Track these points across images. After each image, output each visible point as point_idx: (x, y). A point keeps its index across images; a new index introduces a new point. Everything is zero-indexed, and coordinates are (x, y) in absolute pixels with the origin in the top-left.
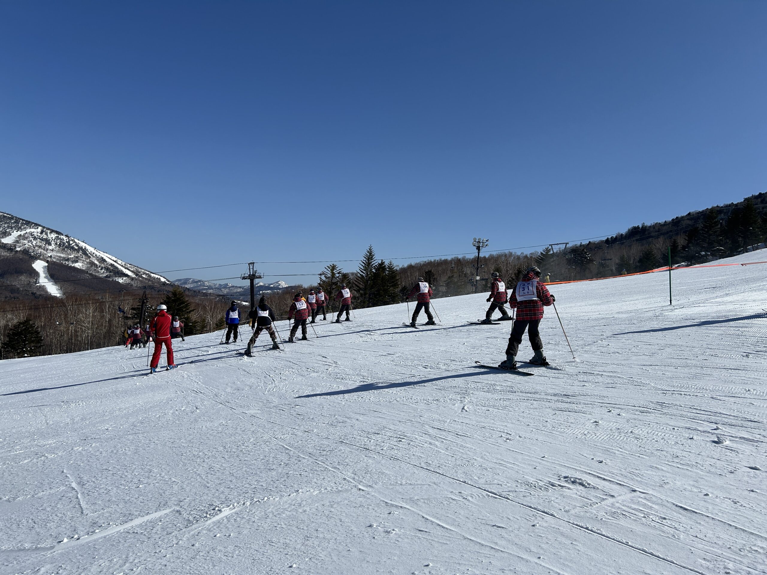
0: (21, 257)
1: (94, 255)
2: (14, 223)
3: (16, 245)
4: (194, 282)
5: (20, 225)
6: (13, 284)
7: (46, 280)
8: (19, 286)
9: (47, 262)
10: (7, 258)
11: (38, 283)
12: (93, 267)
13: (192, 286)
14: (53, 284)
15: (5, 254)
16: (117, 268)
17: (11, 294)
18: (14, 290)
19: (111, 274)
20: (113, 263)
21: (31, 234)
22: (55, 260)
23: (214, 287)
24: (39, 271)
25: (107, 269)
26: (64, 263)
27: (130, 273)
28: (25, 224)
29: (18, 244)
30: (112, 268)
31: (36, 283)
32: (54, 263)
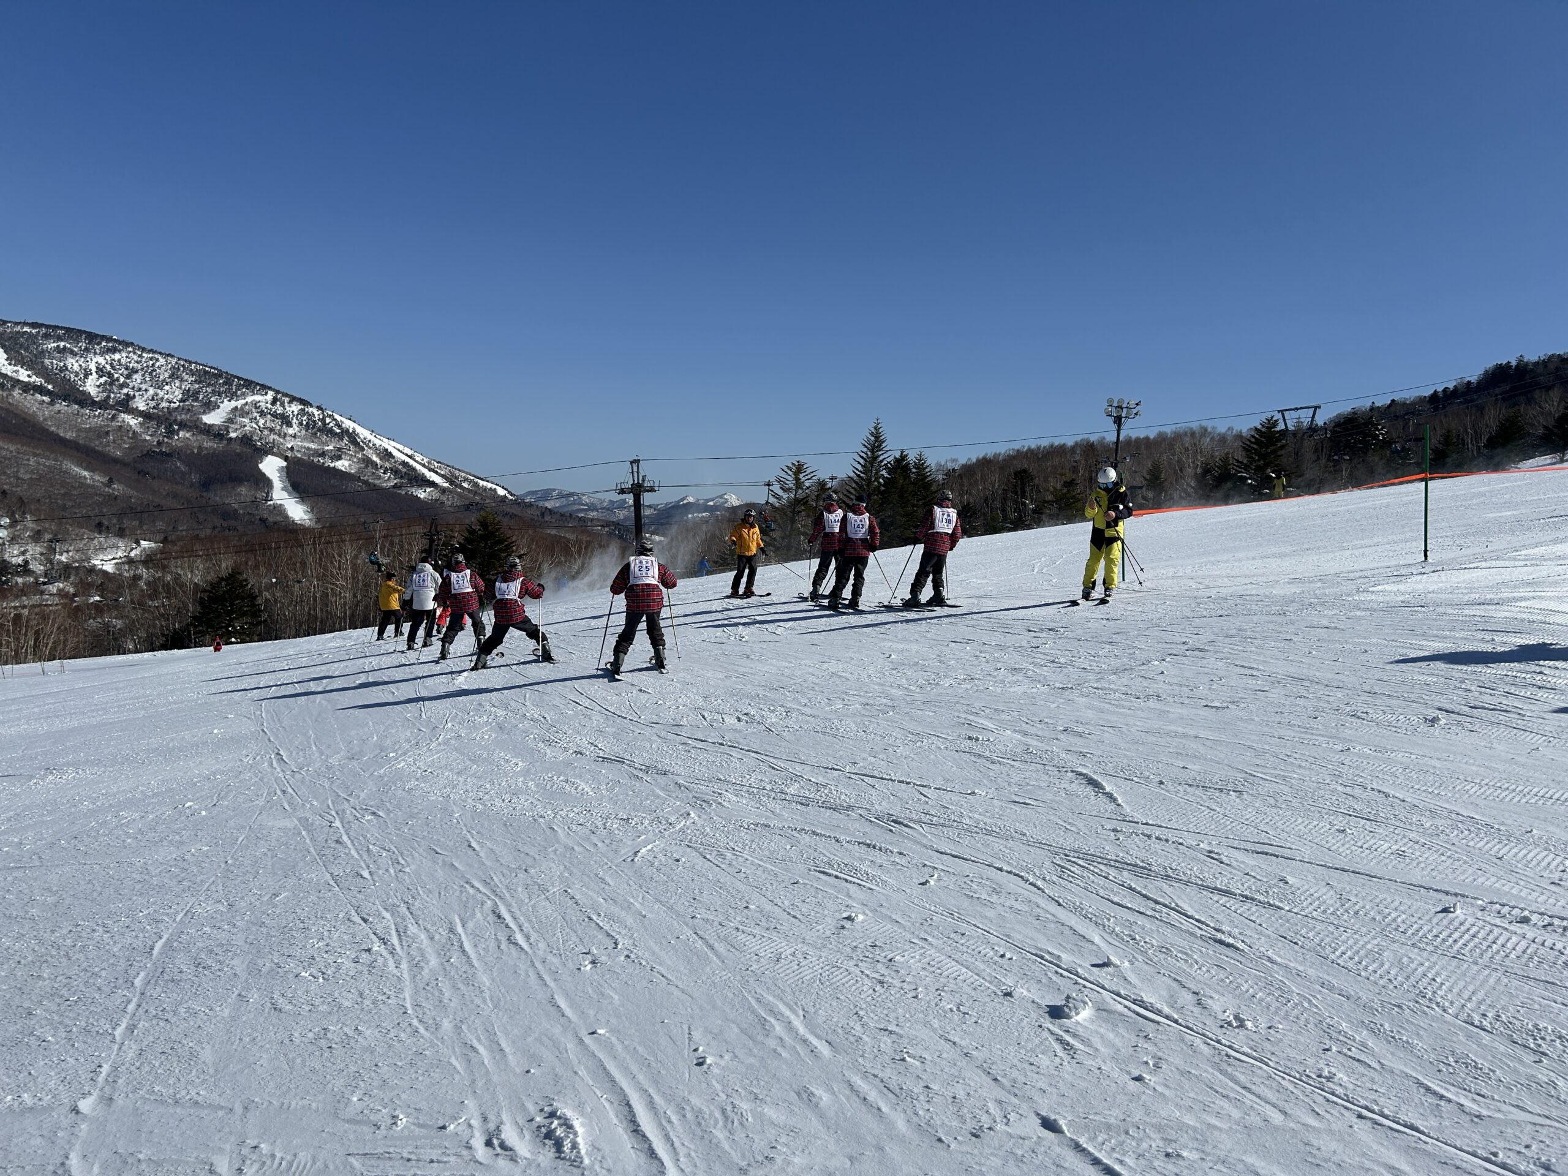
0: (238, 451)
1: (371, 445)
2: (225, 383)
3: (228, 427)
4: (562, 496)
5: (234, 388)
6: (226, 502)
7: (285, 495)
8: (236, 506)
9: (286, 459)
10: (214, 453)
11: (271, 500)
12: (370, 468)
13: (557, 505)
14: (296, 502)
15: (210, 444)
16: (414, 470)
17: (222, 522)
18: (228, 514)
19: (404, 481)
20: (407, 459)
21: (256, 405)
22: (299, 456)
23: (599, 507)
24: (271, 477)
25: (396, 472)
26: (316, 460)
27: (437, 479)
28: (244, 386)
29: (233, 426)
30: (404, 470)
31: (267, 500)
32: (299, 461)
